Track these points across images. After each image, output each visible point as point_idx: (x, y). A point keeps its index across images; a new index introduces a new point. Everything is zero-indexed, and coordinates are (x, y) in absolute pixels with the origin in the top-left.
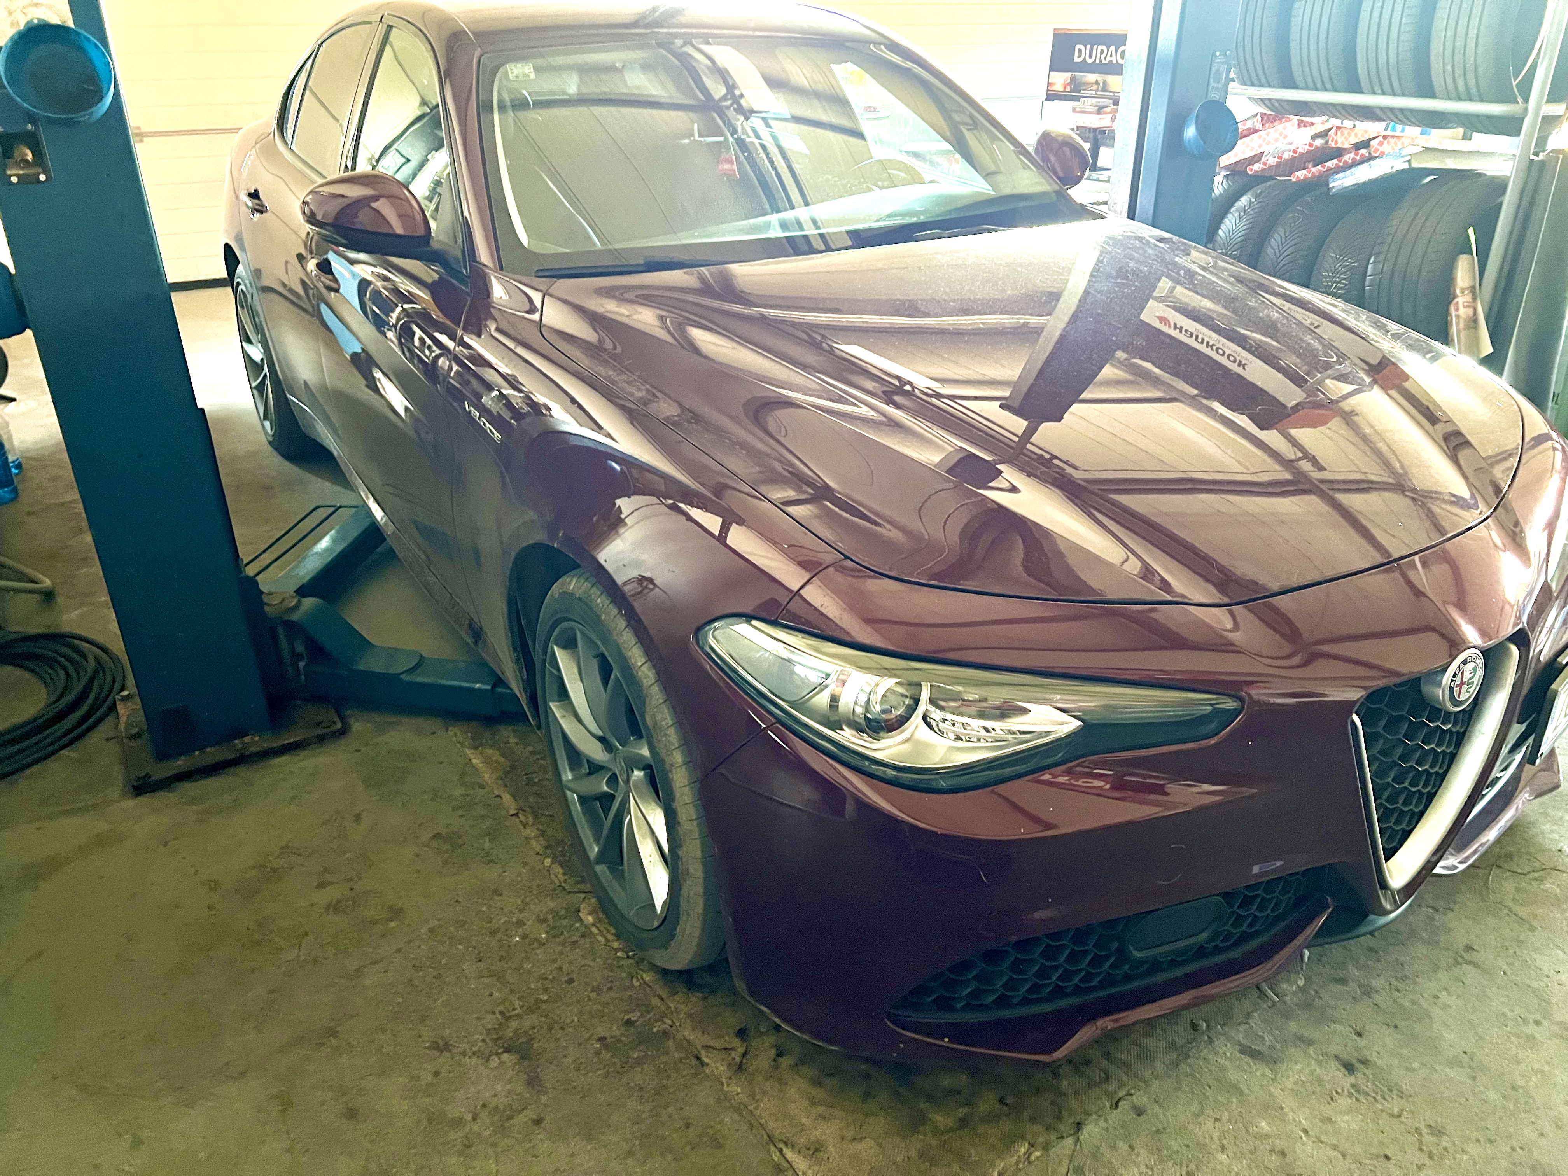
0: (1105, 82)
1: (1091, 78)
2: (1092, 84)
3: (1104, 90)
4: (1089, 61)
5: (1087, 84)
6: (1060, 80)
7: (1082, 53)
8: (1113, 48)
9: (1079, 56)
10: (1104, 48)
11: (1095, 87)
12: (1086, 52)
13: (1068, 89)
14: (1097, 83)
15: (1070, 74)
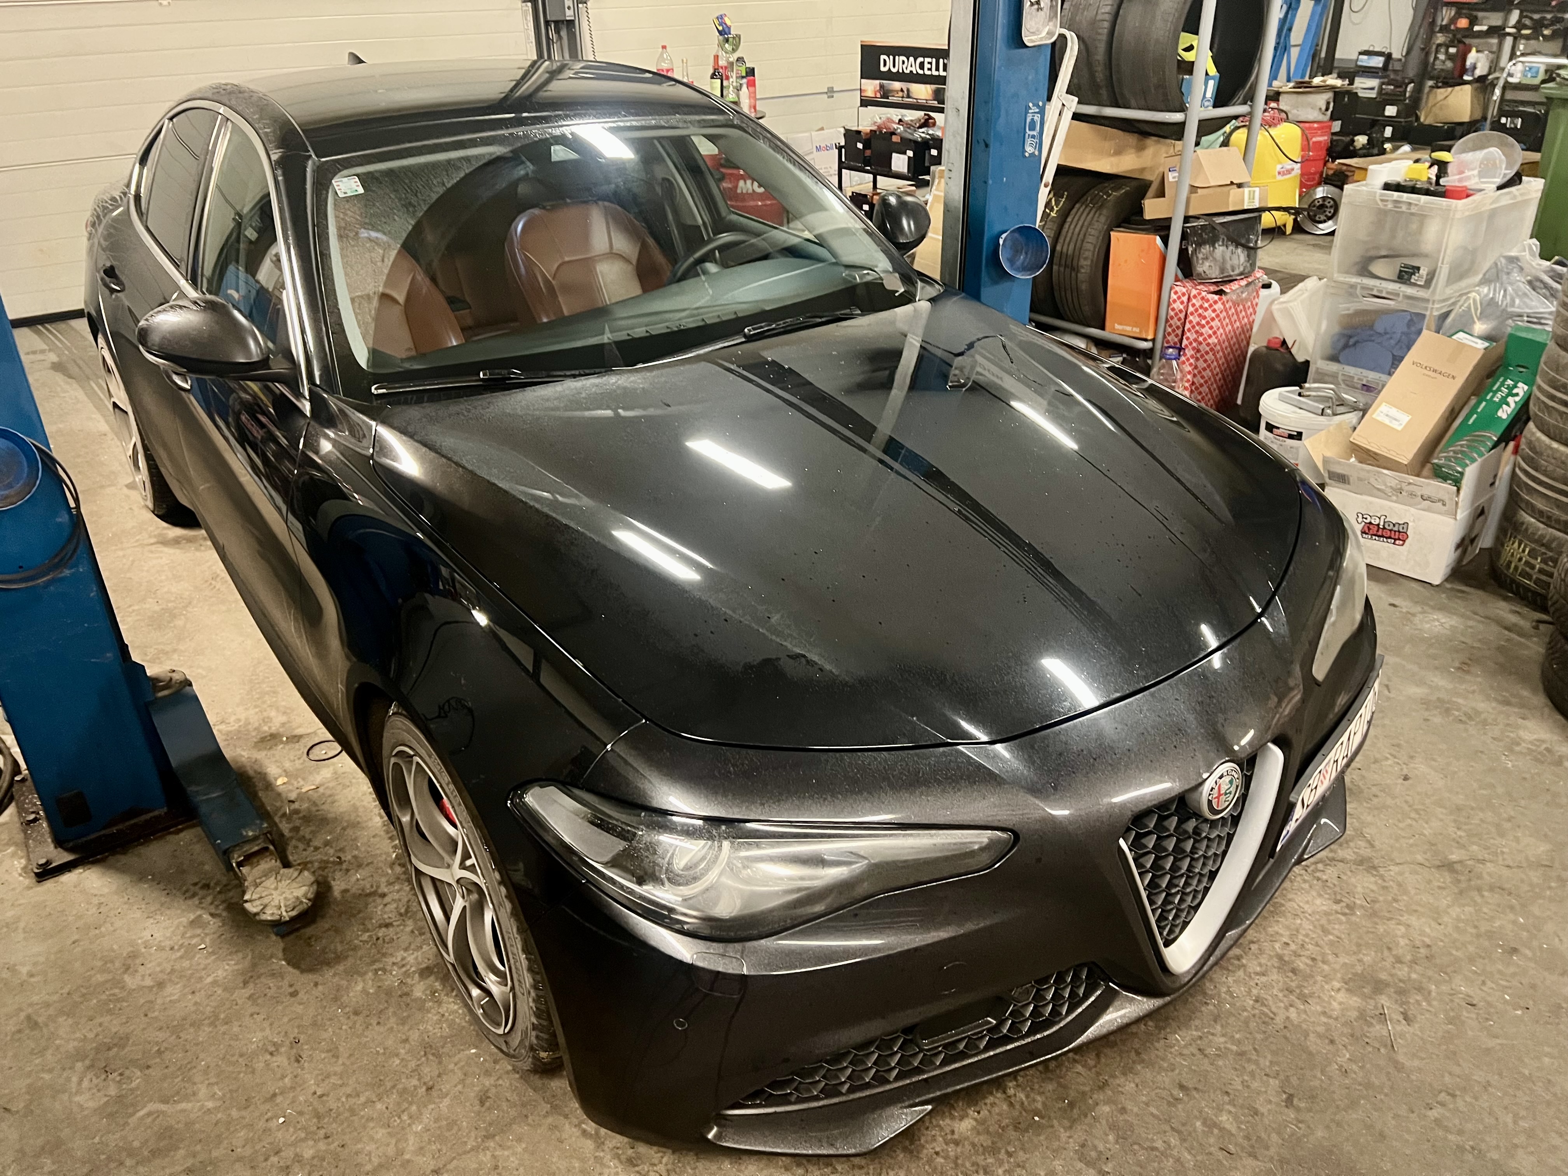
0: (908, 90)
1: (897, 85)
2: (897, 92)
3: (909, 96)
4: (894, 70)
5: (892, 91)
6: (871, 87)
7: (887, 64)
8: (912, 59)
9: (885, 65)
10: (905, 59)
11: (900, 94)
12: (890, 63)
13: (878, 95)
14: (902, 90)
15: (878, 82)
